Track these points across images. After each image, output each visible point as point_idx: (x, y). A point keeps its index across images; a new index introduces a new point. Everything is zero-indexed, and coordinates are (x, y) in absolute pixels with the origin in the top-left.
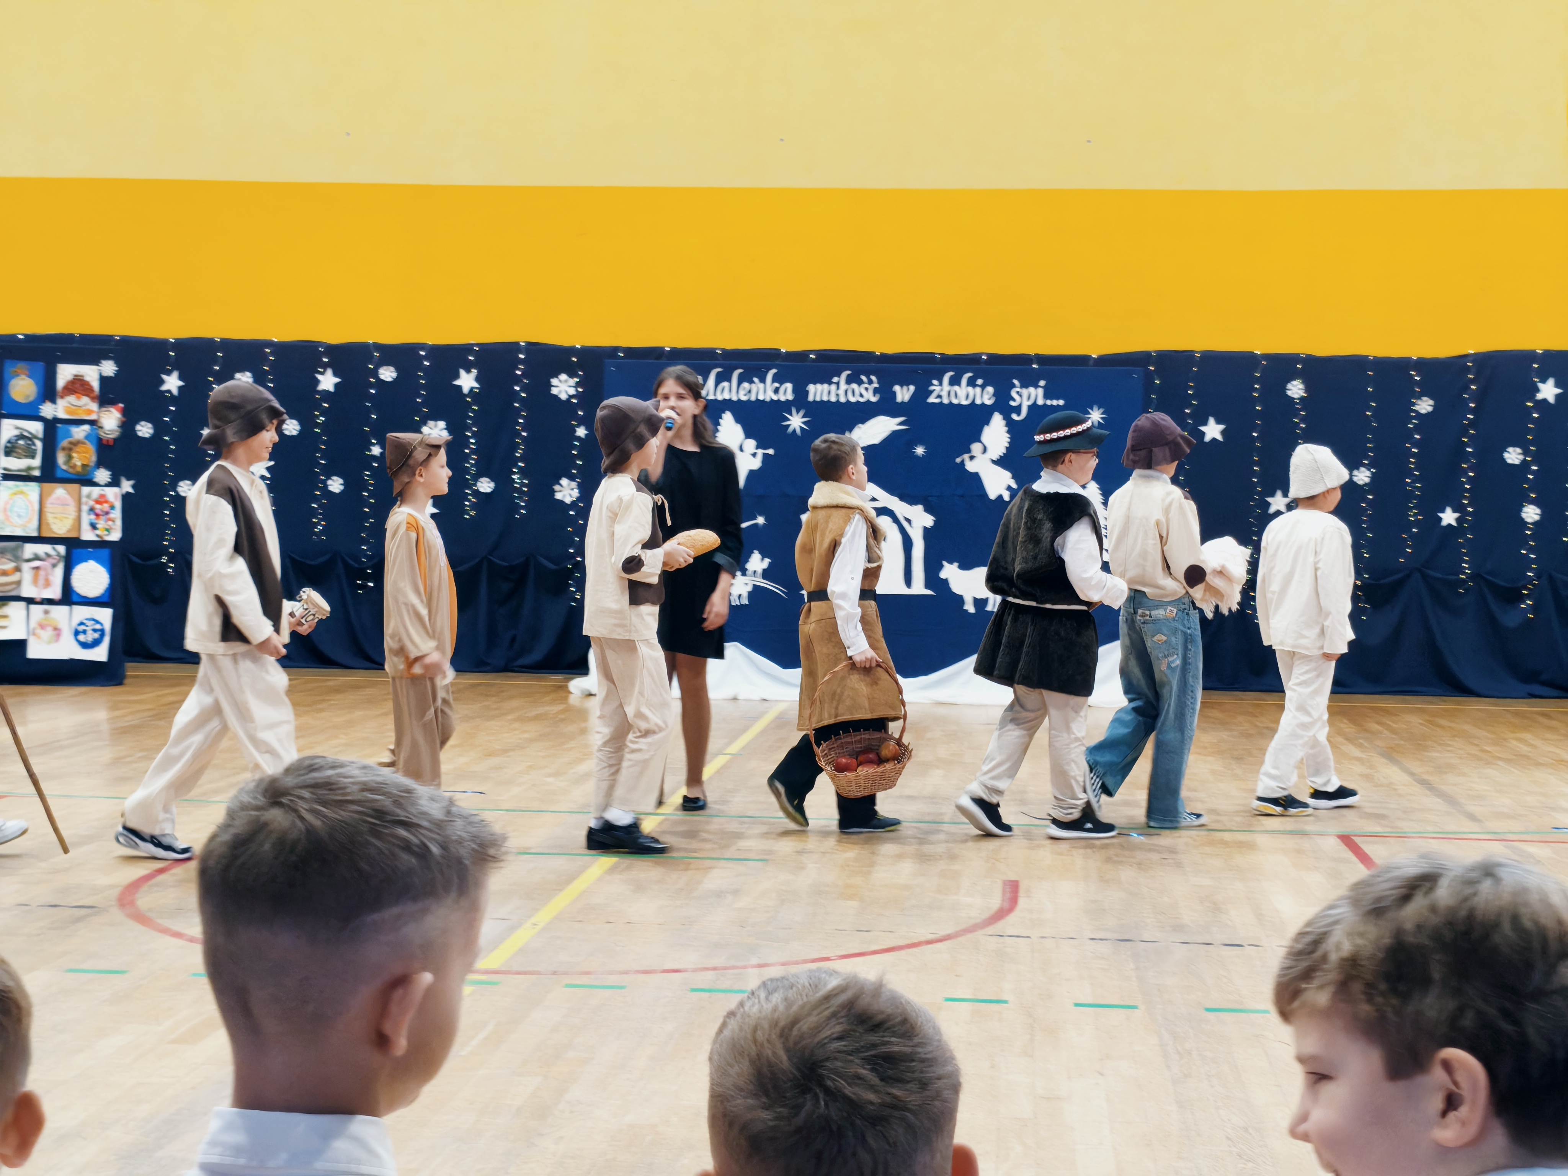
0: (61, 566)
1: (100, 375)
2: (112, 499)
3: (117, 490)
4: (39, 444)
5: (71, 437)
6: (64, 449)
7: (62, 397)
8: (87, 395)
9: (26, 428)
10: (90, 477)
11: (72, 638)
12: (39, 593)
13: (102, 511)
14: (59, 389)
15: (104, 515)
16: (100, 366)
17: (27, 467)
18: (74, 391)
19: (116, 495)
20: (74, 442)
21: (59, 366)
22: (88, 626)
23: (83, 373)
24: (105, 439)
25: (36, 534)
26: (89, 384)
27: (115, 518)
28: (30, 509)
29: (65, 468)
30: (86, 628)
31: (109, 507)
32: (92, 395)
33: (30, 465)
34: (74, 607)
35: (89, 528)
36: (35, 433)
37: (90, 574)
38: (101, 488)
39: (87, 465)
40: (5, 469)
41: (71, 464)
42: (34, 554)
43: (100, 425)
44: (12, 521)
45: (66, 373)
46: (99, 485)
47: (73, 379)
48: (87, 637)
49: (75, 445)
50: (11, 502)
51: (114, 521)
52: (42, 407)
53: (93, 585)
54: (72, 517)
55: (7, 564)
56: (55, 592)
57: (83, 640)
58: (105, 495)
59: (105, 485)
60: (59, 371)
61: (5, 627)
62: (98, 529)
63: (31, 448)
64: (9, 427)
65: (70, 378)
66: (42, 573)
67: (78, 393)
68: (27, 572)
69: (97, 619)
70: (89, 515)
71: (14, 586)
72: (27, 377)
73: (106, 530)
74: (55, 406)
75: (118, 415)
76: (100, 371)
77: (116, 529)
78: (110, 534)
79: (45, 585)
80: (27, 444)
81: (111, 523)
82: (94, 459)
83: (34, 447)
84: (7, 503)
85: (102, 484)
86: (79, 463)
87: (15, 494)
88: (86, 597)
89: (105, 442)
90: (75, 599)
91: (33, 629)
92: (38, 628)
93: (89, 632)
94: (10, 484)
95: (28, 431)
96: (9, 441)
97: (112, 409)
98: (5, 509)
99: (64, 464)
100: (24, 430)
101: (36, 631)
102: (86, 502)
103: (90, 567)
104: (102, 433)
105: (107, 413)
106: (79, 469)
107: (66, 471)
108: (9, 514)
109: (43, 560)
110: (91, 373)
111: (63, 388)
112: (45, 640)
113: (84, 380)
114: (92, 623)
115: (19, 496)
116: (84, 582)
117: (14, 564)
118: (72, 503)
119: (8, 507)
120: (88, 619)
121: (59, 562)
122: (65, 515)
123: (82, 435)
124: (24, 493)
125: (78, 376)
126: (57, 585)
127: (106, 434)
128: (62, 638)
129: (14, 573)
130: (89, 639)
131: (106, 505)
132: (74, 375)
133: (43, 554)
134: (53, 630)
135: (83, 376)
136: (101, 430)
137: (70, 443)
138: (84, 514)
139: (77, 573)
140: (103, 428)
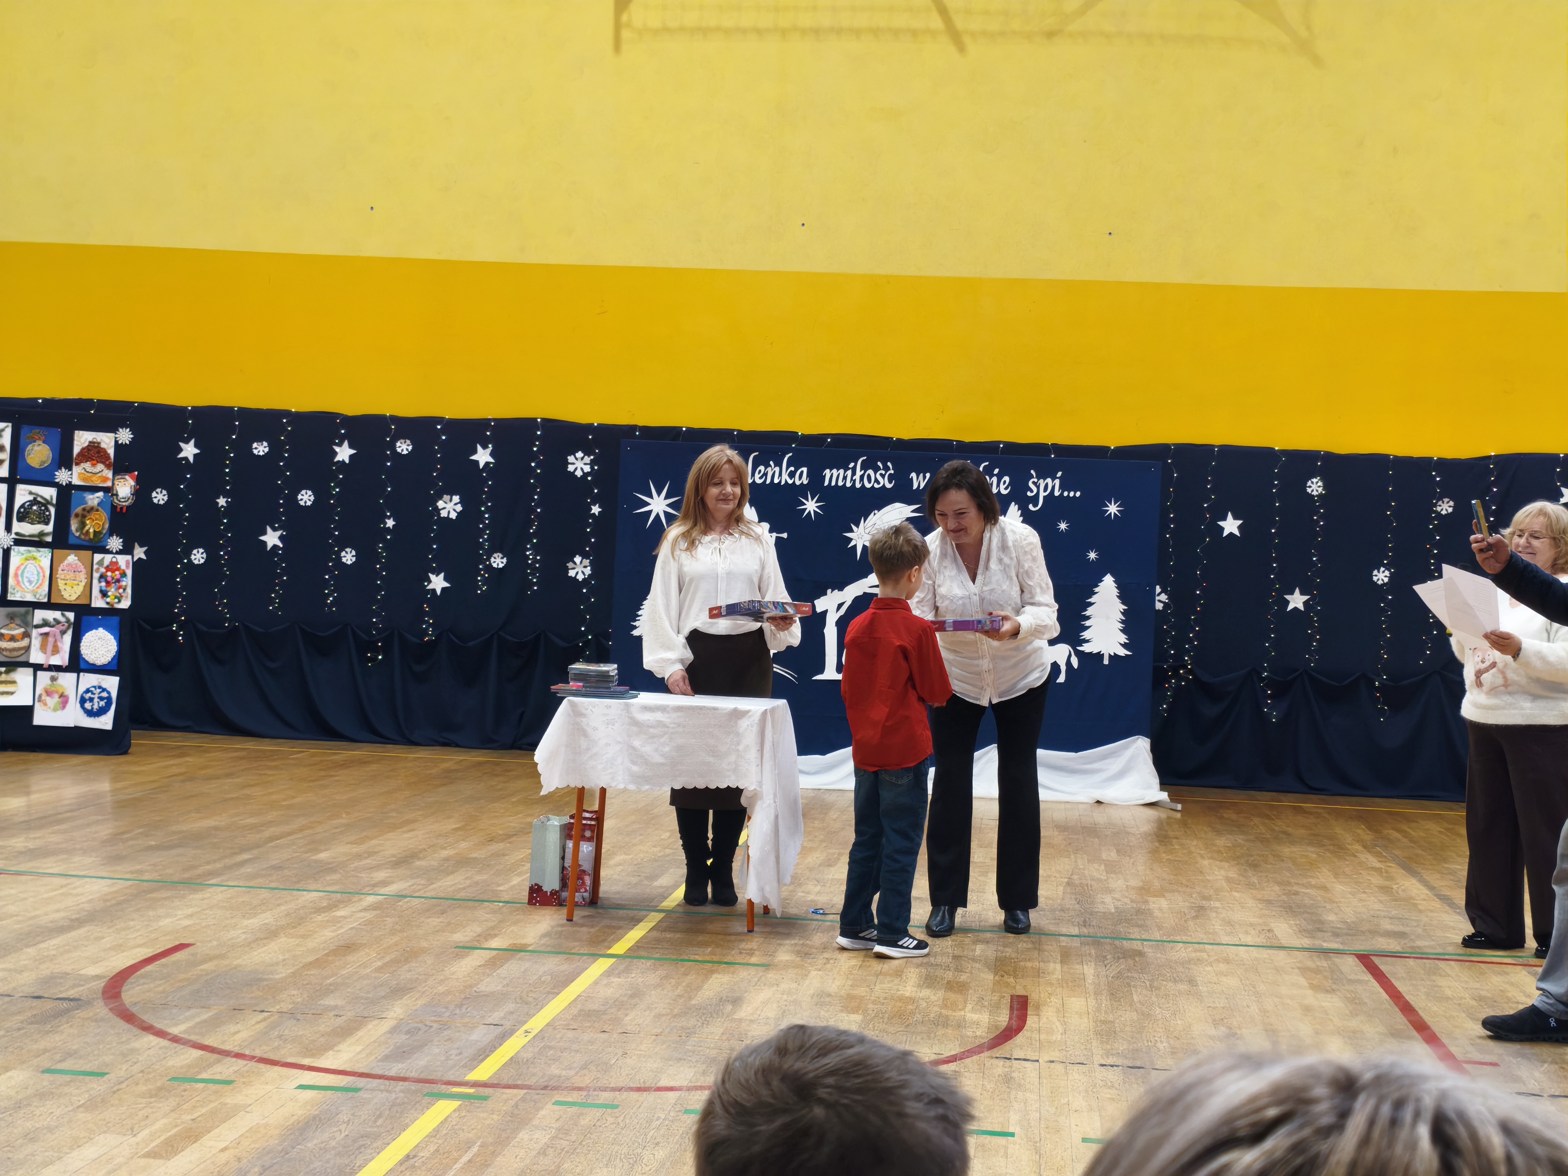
0: (70, 633)
1: (116, 442)
2: (123, 567)
3: (129, 557)
4: (52, 510)
5: (86, 503)
6: (77, 515)
7: (77, 464)
8: (101, 462)
9: (40, 494)
10: (103, 544)
11: (78, 705)
12: (48, 659)
13: (113, 578)
14: (75, 456)
15: (115, 583)
16: (116, 434)
17: (40, 533)
18: (90, 458)
19: (127, 562)
20: (88, 509)
21: (76, 432)
22: (94, 694)
23: (99, 440)
24: (119, 507)
25: (46, 600)
26: (104, 451)
27: (126, 586)
28: (41, 574)
29: (77, 534)
30: (92, 696)
31: (120, 574)
32: (107, 463)
33: (42, 531)
34: (82, 674)
35: (99, 595)
36: (48, 498)
37: (99, 641)
38: (112, 556)
39: (100, 532)
40: (17, 534)
41: (84, 531)
42: (43, 620)
43: (115, 492)
44: (23, 586)
45: (83, 440)
46: (111, 553)
47: (88, 446)
48: (93, 705)
49: (89, 512)
50: (22, 567)
51: (124, 590)
52: (56, 473)
53: (101, 653)
54: (83, 584)
55: (16, 629)
56: (62, 659)
57: (89, 708)
58: (117, 563)
59: (117, 553)
60: (76, 438)
61: (12, 693)
62: (108, 597)
63: (44, 513)
64: (23, 492)
65: (86, 444)
66: (51, 640)
67: (93, 460)
68: (36, 638)
69: (104, 686)
70: (100, 582)
71: (22, 652)
72: (44, 442)
73: (116, 597)
74: (70, 472)
75: (133, 483)
76: (116, 438)
77: (127, 597)
78: (119, 601)
79: (53, 651)
80: (41, 510)
81: (121, 591)
82: (107, 526)
83: (47, 513)
84: (18, 568)
85: (114, 551)
86: (91, 530)
87: (26, 559)
88: (94, 665)
89: (118, 510)
90: (82, 666)
91: (40, 696)
92: (44, 695)
93: (96, 700)
94: (22, 549)
95: (42, 497)
96: (22, 506)
97: (127, 477)
98: (16, 575)
99: (77, 531)
100: (38, 495)
101: (43, 698)
102: (98, 569)
103: (99, 634)
104: (116, 501)
105: (122, 480)
106: (92, 536)
107: (78, 537)
108: (20, 579)
109: (53, 626)
110: (107, 440)
111: (79, 454)
112: (52, 707)
113: (100, 447)
114: (99, 690)
115: (31, 562)
116: (93, 650)
117: (22, 630)
118: (84, 570)
119: (20, 572)
120: (95, 687)
121: (68, 628)
122: (76, 582)
123: (96, 502)
124: (35, 559)
125: (94, 443)
126: (65, 652)
127: (120, 501)
128: (68, 706)
129: (23, 639)
130: (96, 707)
131: (117, 573)
132: (90, 442)
133: (52, 620)
134: (59, 698)
135: (99, 443)
136: (115, 497)
137: (84, 509)
138: (95, 582)
139: (86, 641)
140: (117, 495)
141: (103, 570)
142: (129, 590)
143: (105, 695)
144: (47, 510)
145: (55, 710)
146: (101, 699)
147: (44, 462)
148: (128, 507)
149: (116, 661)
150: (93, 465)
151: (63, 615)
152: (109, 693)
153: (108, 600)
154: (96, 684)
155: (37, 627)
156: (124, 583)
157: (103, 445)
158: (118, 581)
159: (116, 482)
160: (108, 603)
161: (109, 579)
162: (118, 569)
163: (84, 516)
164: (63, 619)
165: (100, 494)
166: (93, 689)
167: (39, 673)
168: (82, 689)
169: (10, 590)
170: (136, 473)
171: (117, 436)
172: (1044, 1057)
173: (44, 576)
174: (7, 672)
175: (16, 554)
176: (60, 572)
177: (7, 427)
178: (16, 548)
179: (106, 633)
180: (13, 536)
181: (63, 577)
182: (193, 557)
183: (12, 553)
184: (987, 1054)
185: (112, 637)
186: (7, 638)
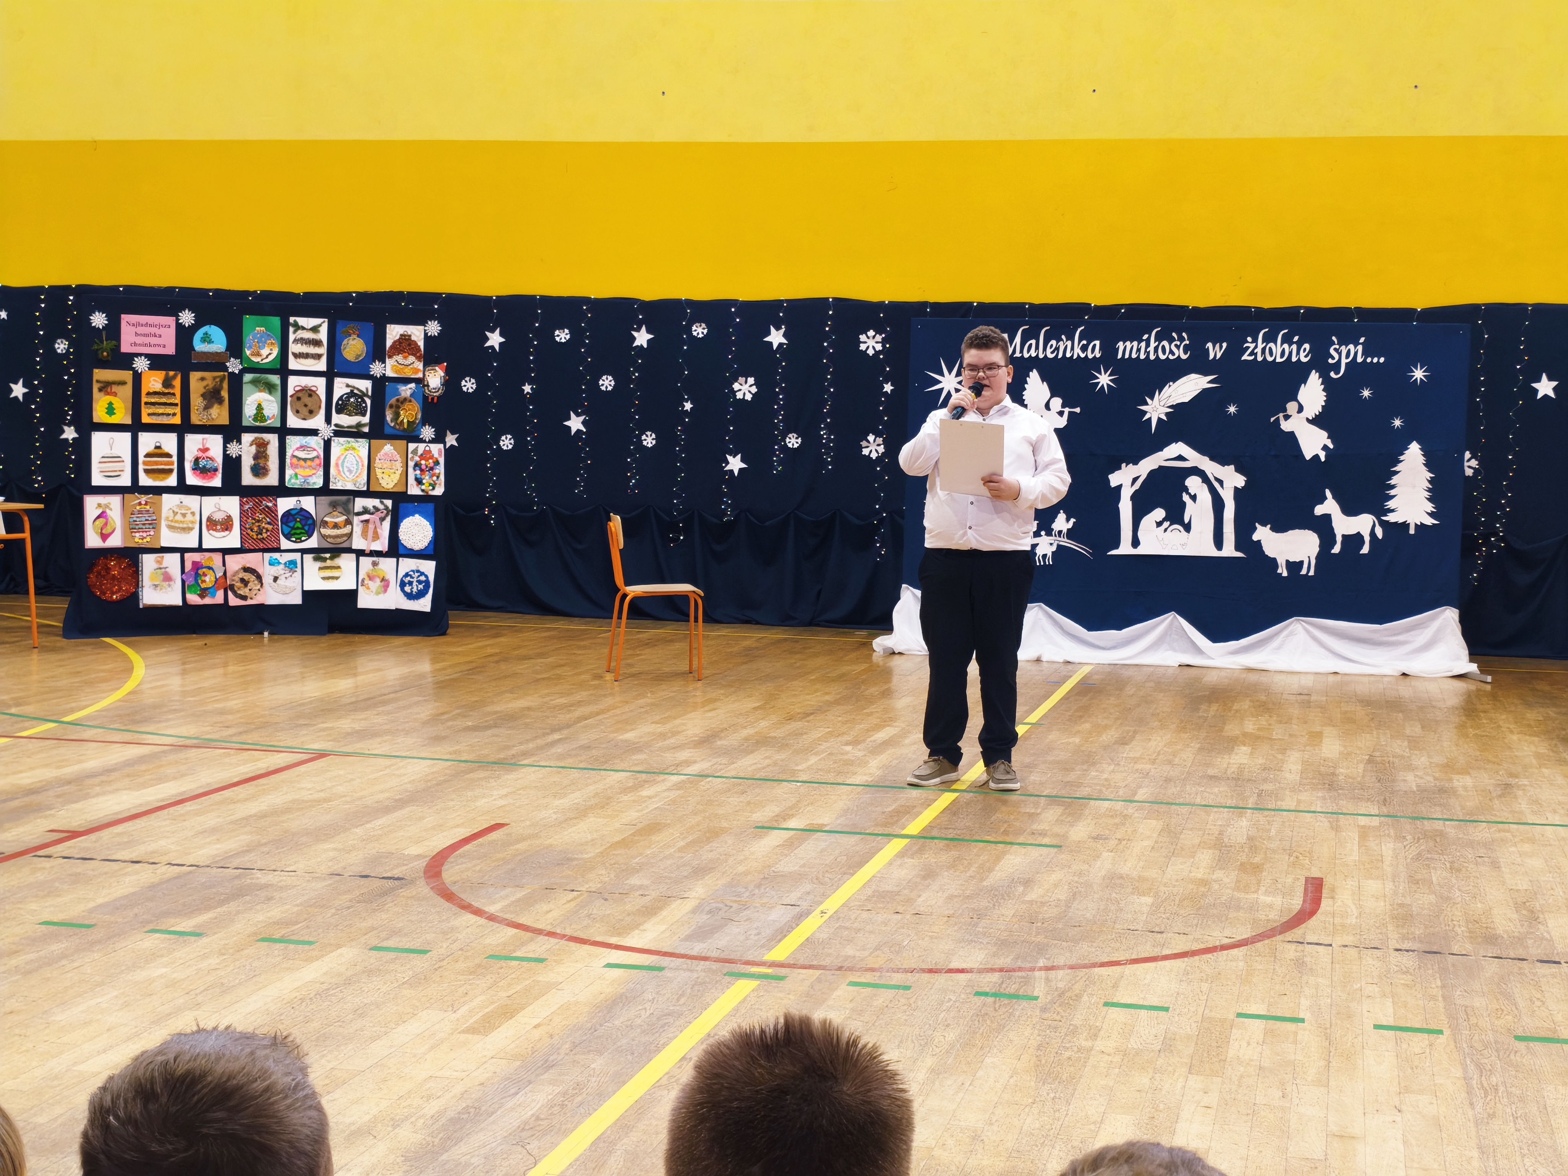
0: (389, 519)
1: (426, 334)
2: (436, 455)
3: (441, 446)
4: (368, 401)
5: (400, 394)
6: (391, 406)
7: (390, 357)
8: (412, 354)
9: (356, 386)
10: (416, 433)
11: (399, 588)
12: (369, 545)
13: (427, 467)
14: (387, 349)
15: (429, 471)
16: (425, 326)
17: (357, 424)
18: (401, 350)
19: (440, 450)
20: (401, 400)
21: (388, 326)
22: (413, 578)
23: (409, 333)
24: (430, 397)
25: (365, 489)
26: (415, 343)
27: (439, 474)
28: (360, 464)
29: (392, 424)
30: (411, 580)
31: (433, 462)
32: (418, 355)
33: (360, 422)
34: (401, 559)
35: (415, 483)
36: (365, 391)
37: (416, 528)
38: (426, 444)
39: (413, 422)
40: (336, 425)
41: (399, 422)
42: (364, 507)
43: (426, 383)
44: (344, 476)
45: (394, 333)
46: (425, 442)
47: (400, 338)
48: (412, 588)
49: (402, 403)
50: (343, 457)
51: (438, 477)
52: (371, 366)
53: (418, 538)
54: (399, 472)
55: (338, 517)
56: (382, 544)
57: (409, 591)
58: (430, 451)
59: (430, 442)
60: (388, 331)
61: (337, 578)
62: (424, 484)
63: (361, 405)
64: (341, 385)
65: (398, 337)
66: (371, 526)
67: (405, 352)
68: (358, 525)
69: (422, 571)
70: (415, 470)
71: (345, 538)
72: (358, 337)
73: (430, 484)
74: (383, 365)
75: (443, 374)
76: (425, 330)
77: (440, 484)
78: (434, 489)
79: (373, 537)
80: (357, 402)
81: (435, 478)
82: (419, 416)
83: (364, 405)
84: (339, 458)
85: (427, 440)
86: (405, 421)
87: (346, 450)
88: (412, 550)
89: (430, 400)
90: (401, 551)
91: (363, 581)
92: (367, 579)
93: (415, 584)
94: (342, 440)
95: (358, 389)
96: (341, 398)
97: (437, 368)
98: (337, 465)
99: (392, 422)
100: (354, 387)
101: (366, 582)
102: (413, 457)
103: (416, 521)
104: (427, 391)
105: (432, 371)
106: (406, 426)
107: (394, 428)
108: (341, 469)
109: (372, 514)
110: (417, 333)
111: (391, 347)
112: (374, 591)
113: (411, 339)
114: (417, 574)
115: (350, 452)
116: (410, 536)
117: (345, 517)
118: (399, 459)
119: (340, 462)
120: (413, 571)
121: (387, 515)
122: (393, 471)
123: (409, 393)
124: (354, 449)
125: (405, 335)
126: (385, 538)
127: (430, 391)
128: (389, 589)
129: (345, 526)
130: (415, 590)
131: (431, 461)
132: (401, 335)
133: (372, 508)
134: (381, 582)
135: (410, 336)
136: (426, 388)
137: (398, 400)
138: (410, 470)
139: (404, 527)
140: (428, 386)
141: (417, 459)
142: (442, 477)
143: (423, 578)
144: (365, 402)
145: (377, 593)
146: (420, 582)
147: (360, 356)
148: (438, 397)
149: (432, 547)
150: (405, 358)
151: (382, 503)
152: (426, 576)
153: (423, 487)
154: (414, 568)
155: (358, 514)
156: (437, 471)
157: (413, 338)
158: (432, 469)
159: (427, 374)
160: (423, 491)
161: (423, 467)
162: (432, 457)
163: (398, 407)
164: (381, 507)
165: (413, 385)
166: (411, 573)
167: (361, 558)
168: (401, 575)
169: (332, 479)
170: (445, 364)
171: (426, 328)
172: (1337, 941)
173: (363, 465)
174: (332, 558)
175: (336, 445)
176: (377, 461)
177: (324, 322)
178: (336, 439)
179: (422, 519)
180: (333, 427)
181: (380, 466)
182: (501, 443)
183: (333, 444)
184: (1280, 938)
185: (428, 523)
186: (331, 525)
